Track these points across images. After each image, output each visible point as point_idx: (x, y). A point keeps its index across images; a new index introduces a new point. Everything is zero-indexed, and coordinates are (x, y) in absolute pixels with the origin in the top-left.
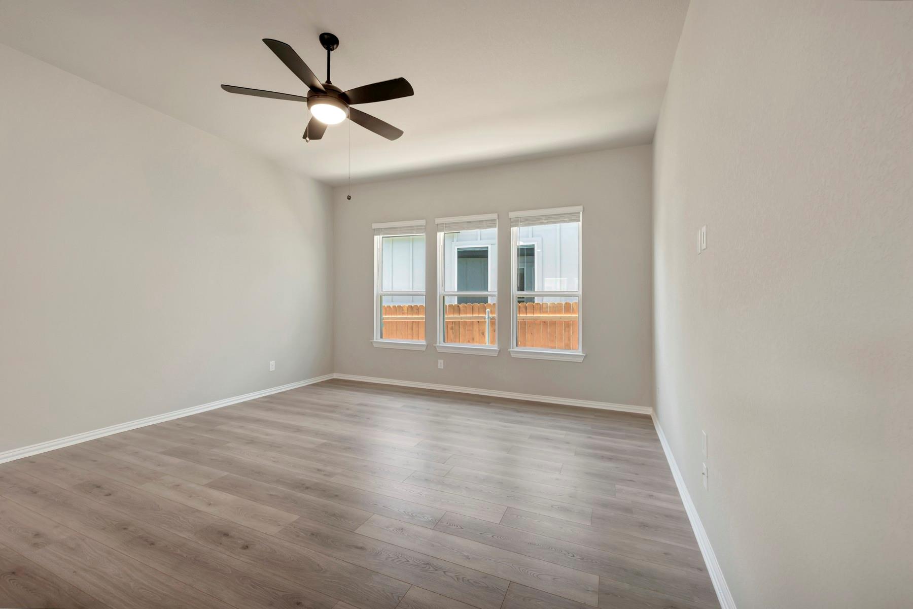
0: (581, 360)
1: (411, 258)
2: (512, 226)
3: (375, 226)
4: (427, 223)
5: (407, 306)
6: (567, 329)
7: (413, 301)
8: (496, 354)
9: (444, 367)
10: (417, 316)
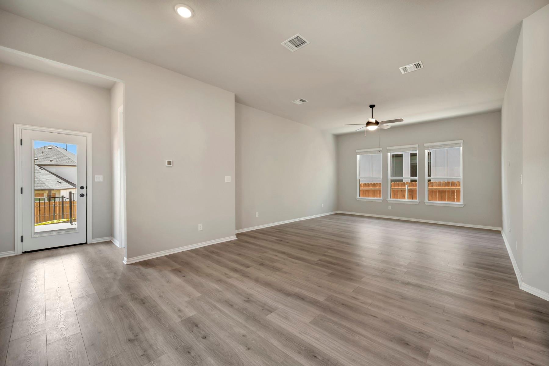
0: (462, 206)
1: (371, 163)
2: (425, 149)
3: (357, 151)
4: (382, 149)
5: (363, 183)
6: (453, 194)
7: (372, 181)
8: (418, 203)
9: (391, 209)
10: (368, 188)
